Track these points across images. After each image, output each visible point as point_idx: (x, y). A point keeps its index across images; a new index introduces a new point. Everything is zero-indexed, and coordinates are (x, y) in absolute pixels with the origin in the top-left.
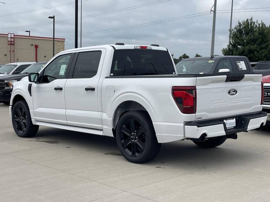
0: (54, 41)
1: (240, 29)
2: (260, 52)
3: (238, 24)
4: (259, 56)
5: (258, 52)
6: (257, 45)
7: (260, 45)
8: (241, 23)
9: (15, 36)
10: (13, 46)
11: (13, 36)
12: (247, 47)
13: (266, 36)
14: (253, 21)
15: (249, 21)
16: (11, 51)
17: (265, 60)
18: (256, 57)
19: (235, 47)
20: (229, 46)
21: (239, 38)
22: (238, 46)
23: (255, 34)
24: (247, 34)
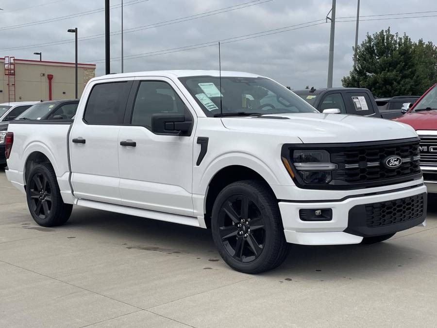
0: (77, 67)
1: (370, 46)
2: (402, 82)
3: (367, 39)
4: (400, 89)
5: (399, 83)
6: (396, 71)
7: (401, 71)
8: (372, 37)
9: (16, 62)
10: (14, 76)
11: (12, 61)
12: (382, 75)
13: (411, 57)
14: (391, 33)
15: (385, 34)
16: (11, 84)
17: (410, 94)
18: (396, 91)
19: (362, 76)
20: (352, 73)
21: (368, 60)
22: (368, 74)
23: (394, 54)
24: (381, 54)
